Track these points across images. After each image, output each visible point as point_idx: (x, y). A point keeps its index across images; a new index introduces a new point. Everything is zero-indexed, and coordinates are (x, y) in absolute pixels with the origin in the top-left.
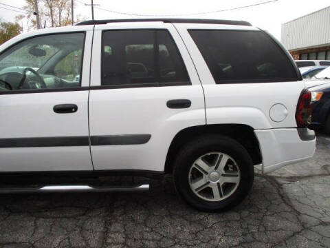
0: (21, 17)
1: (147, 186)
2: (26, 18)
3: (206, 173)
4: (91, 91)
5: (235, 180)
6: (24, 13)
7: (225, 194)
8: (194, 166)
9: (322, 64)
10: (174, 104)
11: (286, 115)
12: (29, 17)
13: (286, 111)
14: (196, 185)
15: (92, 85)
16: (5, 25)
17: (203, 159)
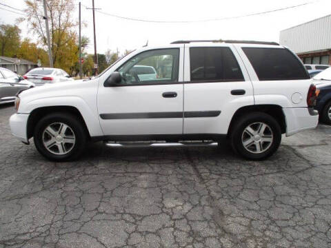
0: (21, 20)
1: (216, 144)
2: (26, 21)
3: (253, 135)
4: (185, 85)
5: (270, 140)
6: (25, 15)
7: (264, 149)
8: (245, 131)
9: (317, 68)
10: (235, 93)
11: (301, 99)
12: (29, 19)
13: (301, 97)
14: (246, 143)
15: (185, 80)
16: (3, 27)
17: (251, 127)
